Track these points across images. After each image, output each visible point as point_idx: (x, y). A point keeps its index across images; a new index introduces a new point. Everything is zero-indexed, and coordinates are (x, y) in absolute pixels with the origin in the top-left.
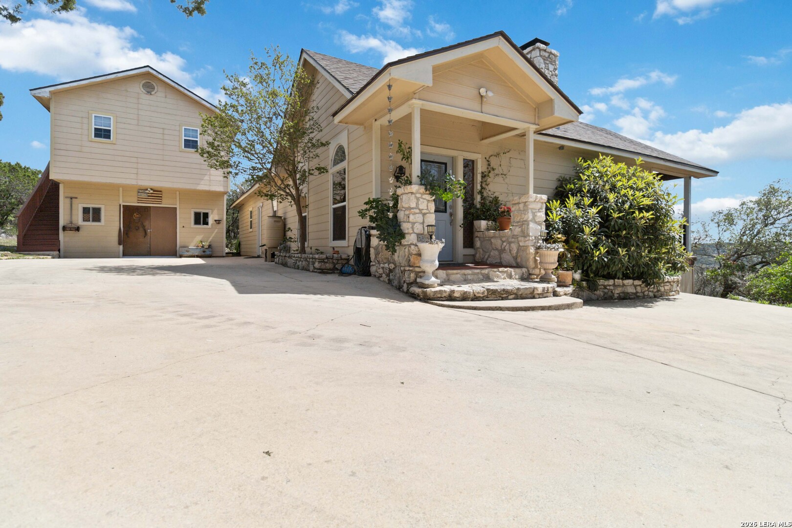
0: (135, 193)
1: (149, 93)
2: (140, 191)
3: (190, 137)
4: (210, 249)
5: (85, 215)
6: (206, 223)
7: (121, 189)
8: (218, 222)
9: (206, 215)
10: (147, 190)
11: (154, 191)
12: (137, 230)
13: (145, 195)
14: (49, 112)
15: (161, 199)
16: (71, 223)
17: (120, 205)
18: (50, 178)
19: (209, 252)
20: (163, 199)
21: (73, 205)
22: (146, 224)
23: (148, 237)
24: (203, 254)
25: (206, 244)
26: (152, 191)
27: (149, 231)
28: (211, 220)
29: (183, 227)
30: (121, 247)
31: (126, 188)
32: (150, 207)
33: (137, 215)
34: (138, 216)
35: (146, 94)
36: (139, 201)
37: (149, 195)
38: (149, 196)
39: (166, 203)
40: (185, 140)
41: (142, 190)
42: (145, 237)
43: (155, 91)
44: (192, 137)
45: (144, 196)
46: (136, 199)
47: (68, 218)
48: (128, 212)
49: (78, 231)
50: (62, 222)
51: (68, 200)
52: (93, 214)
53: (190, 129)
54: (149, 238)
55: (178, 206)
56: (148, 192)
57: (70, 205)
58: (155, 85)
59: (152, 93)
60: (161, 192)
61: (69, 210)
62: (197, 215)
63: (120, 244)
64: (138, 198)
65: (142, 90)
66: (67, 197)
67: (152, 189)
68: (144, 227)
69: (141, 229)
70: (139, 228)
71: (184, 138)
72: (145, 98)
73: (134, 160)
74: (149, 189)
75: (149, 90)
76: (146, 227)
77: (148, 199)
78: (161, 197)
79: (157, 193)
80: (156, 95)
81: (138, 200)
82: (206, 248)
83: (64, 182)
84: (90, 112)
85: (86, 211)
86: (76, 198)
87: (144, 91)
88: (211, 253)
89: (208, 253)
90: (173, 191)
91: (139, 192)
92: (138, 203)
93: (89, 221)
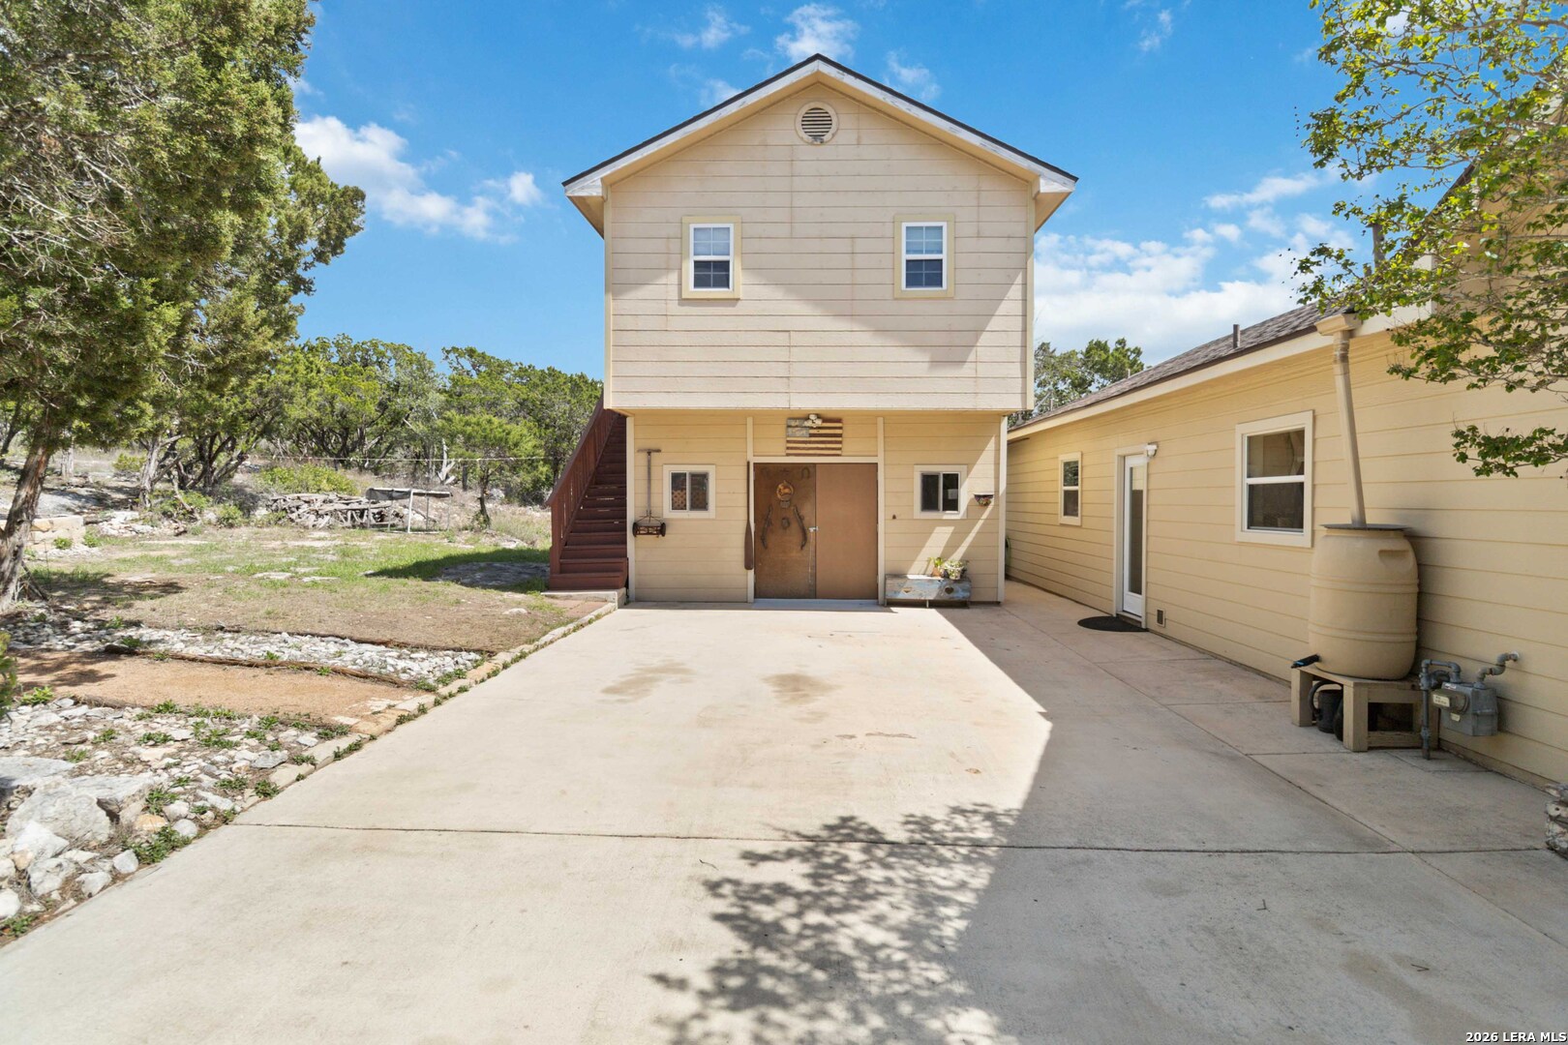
0: (781, 431)
1: (818, 138)
2: (793, 423)
3: (921, 252)
4: (966, 585)
5: (676, 493)
6: (952, 505)
7: (750, 421)
8: (983, 500)
9: (952, 481)
10: (808, 419)
11: (825, 420)
12: (785, 528)
13: (804, 432)
14: (603, 237)
15: (840, 442)
16: (649, 513)
17: (748, 463)
18: (606, 407)
19: (963, 590)
20: (846, 441)
21: (653, 469)
22: (806, 511)
23: (810, 547)
24: (945, 596)
25: (952, 566)
26: (819, 422)
27: (812, 530)
28: (965, 494)
29: (894, 517)
30: (751, 573)
31: (760, 418)
32: (814, 465)
33: (785, 488)
34: (787, 491)
35: (812, 144)
36: (790, 450)
37: (812, 431)
38: (812, 435)
39: (852, 453)
40: (908, 261)
41: (795, 419)
42: (802, 546)
43: (832, 131)
44: (927, 252)
45: (801, 435)
46: (781, 447)
47: (643, 501)
48: (768, 479)
49: (663, 535)
50: (631, 516)
51: (644, 455)
52: (692, 491)
53: (921, 228)
54: (812, 548)
55: (880, 460)
56: (808, 423)
57: (646, 469)
58: (831, 112)
59: (825, 138)
60: (839, 421)
61: (646, 482)
62: (929, 482)
63: (748, 567)
64: (788, 442)
65: (802, 133)
66: (640, 451)
67: (819, 416)
68: (801, 519)
69: (795, 526)
70: (789, 524)
71: (905, 257)
72: (810, 156)
73: (782, 338)
74: (812, 417)
75: (818, 130)
76: (807, 519)
77: (810, 442)
78: (840, 436)
79: (830, 426)
80: (834, 142)
81: (788, 448)
82: (955, 581)
83: (636, 413)
84: (686, 220)
85: (678, 480)
86: (659, 451)
87: (805, 136)
88: (967, 594)
89: (960, 594)
90: (869, 419)
91: (789, 426)
92: (788, 455)
93: (684, 508)
